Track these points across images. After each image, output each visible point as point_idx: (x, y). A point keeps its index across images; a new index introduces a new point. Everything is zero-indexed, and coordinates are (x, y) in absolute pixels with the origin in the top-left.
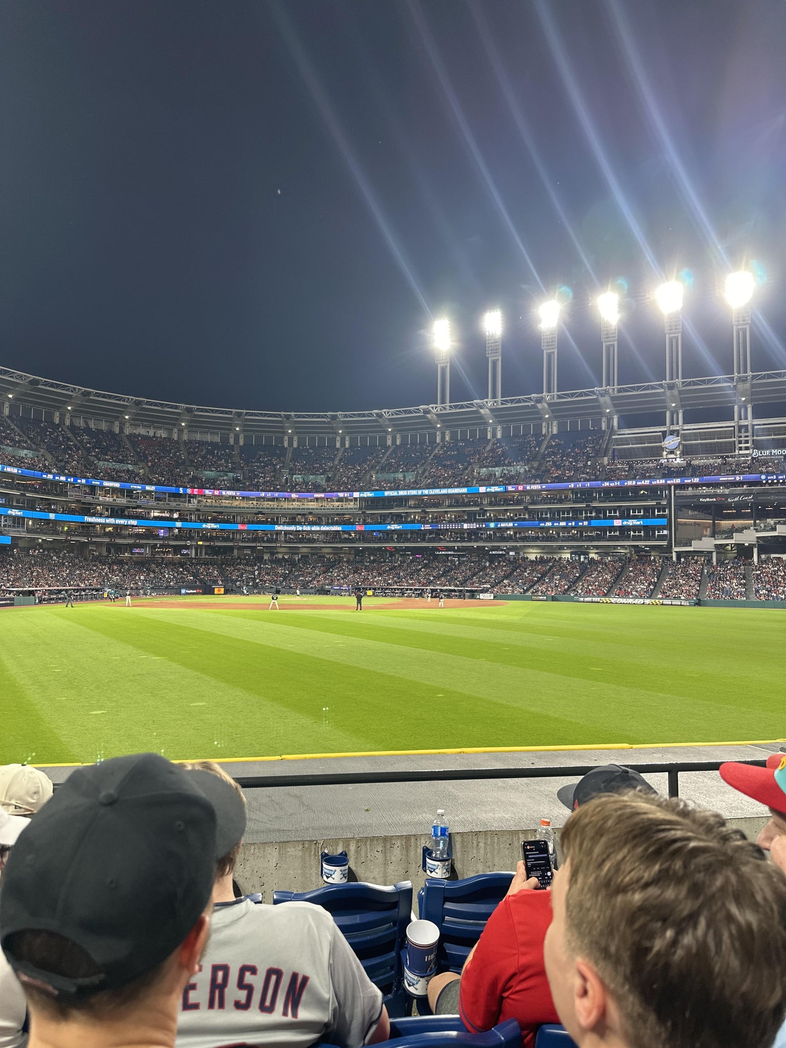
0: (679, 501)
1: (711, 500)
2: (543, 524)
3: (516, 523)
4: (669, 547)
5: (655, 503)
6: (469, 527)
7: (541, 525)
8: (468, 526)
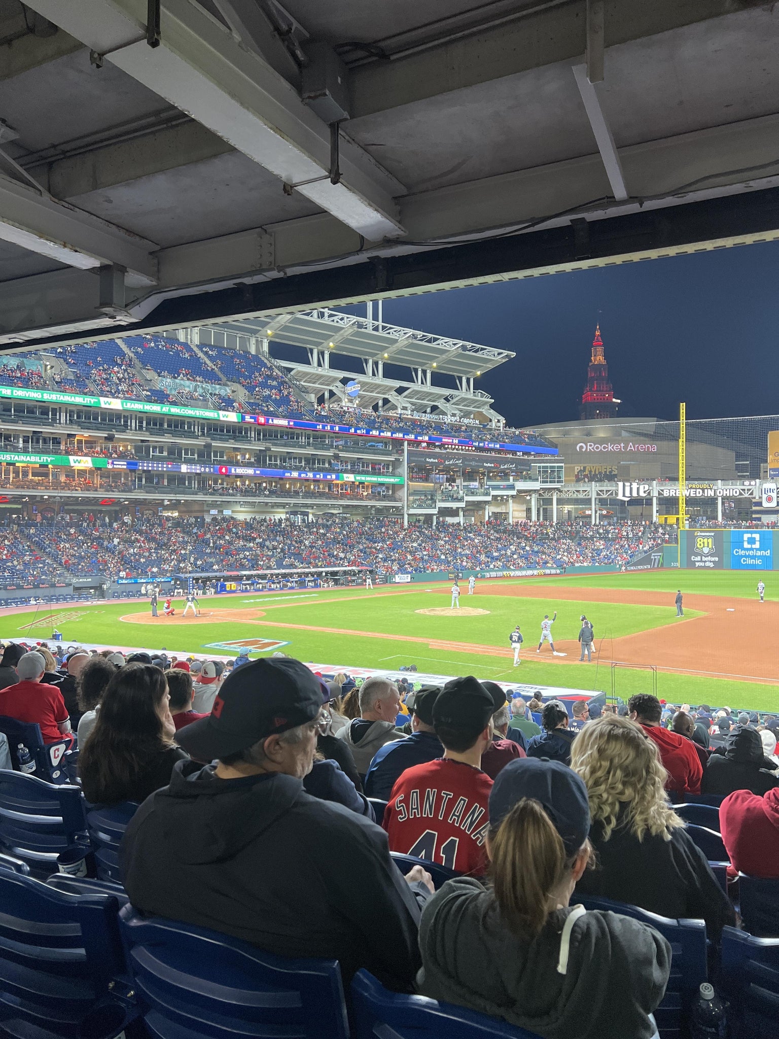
0: (412, 458)
1: (434, 461)
2: (289, 474)
3: (258, 470)
4: (403, 508)
5: (394, 459)
6: (189, 471)
7: (286, 474)
8: (187, 469)
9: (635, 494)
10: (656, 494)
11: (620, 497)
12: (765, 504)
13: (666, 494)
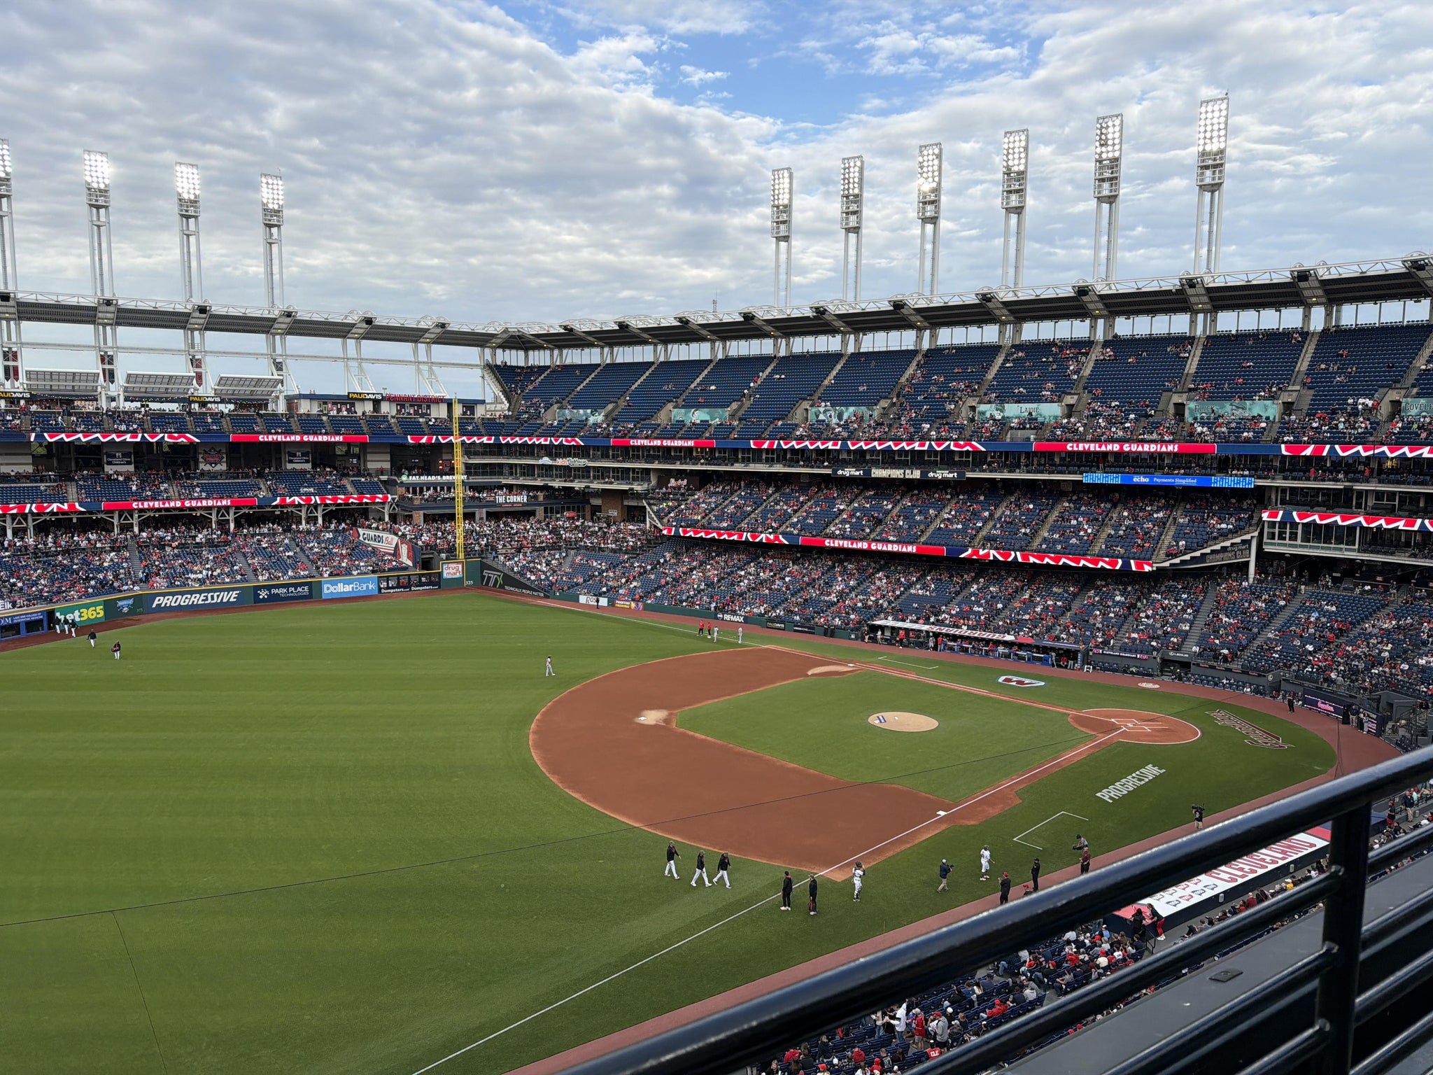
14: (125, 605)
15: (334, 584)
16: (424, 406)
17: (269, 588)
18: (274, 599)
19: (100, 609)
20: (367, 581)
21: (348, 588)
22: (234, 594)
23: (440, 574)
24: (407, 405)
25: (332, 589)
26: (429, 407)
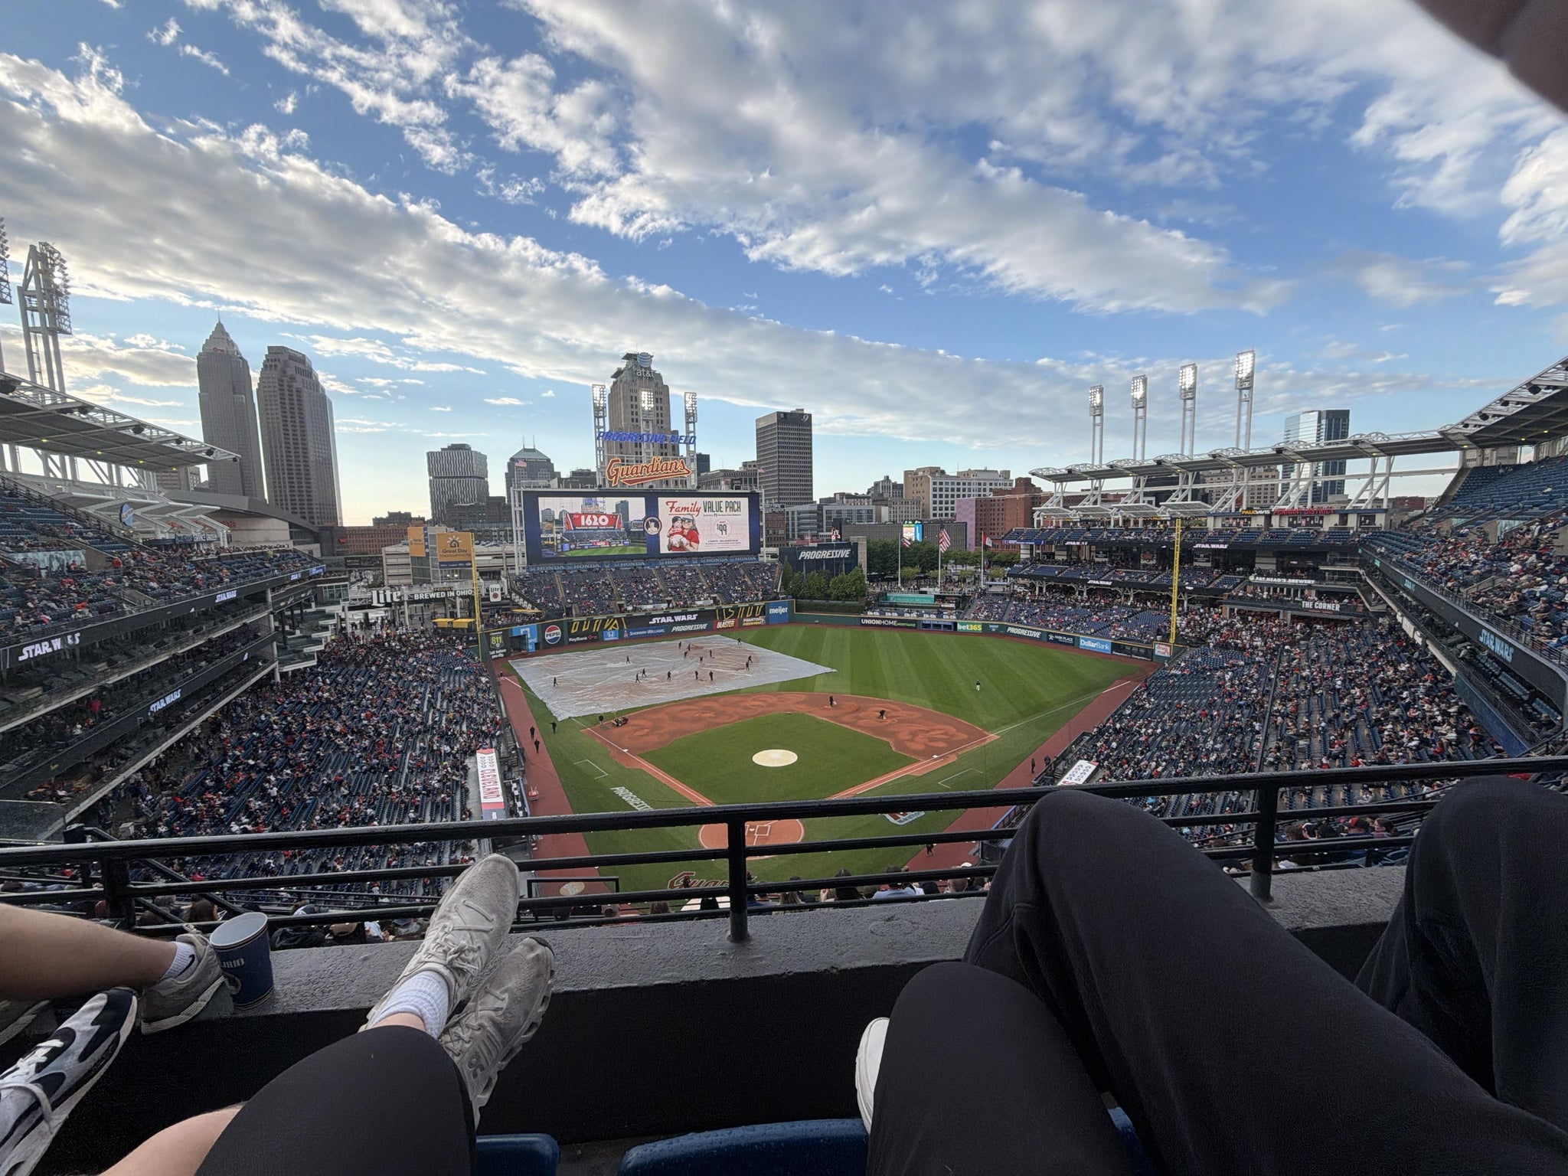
9: (389, 600)
10: (406, 599)
11: (375, 603)
12: (493, 600)
13: (416, 597)
14: (994, 628)
15: (1086, 640)
16: (1317, 517)
17: (1054, 634)
18: (1056, 641)
19: (980, 627)
20: (1104, 643)
21: (1093, 645)
22: (1039, 634)
23: (1153, 651)
24: (1299, 517)
25: (1085, 643)
26: (1322, 518)
